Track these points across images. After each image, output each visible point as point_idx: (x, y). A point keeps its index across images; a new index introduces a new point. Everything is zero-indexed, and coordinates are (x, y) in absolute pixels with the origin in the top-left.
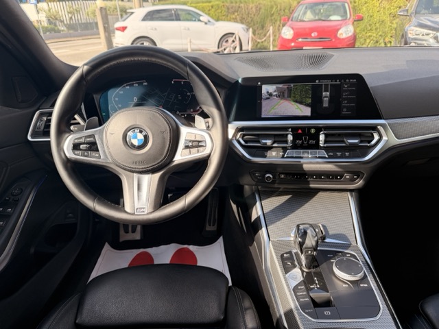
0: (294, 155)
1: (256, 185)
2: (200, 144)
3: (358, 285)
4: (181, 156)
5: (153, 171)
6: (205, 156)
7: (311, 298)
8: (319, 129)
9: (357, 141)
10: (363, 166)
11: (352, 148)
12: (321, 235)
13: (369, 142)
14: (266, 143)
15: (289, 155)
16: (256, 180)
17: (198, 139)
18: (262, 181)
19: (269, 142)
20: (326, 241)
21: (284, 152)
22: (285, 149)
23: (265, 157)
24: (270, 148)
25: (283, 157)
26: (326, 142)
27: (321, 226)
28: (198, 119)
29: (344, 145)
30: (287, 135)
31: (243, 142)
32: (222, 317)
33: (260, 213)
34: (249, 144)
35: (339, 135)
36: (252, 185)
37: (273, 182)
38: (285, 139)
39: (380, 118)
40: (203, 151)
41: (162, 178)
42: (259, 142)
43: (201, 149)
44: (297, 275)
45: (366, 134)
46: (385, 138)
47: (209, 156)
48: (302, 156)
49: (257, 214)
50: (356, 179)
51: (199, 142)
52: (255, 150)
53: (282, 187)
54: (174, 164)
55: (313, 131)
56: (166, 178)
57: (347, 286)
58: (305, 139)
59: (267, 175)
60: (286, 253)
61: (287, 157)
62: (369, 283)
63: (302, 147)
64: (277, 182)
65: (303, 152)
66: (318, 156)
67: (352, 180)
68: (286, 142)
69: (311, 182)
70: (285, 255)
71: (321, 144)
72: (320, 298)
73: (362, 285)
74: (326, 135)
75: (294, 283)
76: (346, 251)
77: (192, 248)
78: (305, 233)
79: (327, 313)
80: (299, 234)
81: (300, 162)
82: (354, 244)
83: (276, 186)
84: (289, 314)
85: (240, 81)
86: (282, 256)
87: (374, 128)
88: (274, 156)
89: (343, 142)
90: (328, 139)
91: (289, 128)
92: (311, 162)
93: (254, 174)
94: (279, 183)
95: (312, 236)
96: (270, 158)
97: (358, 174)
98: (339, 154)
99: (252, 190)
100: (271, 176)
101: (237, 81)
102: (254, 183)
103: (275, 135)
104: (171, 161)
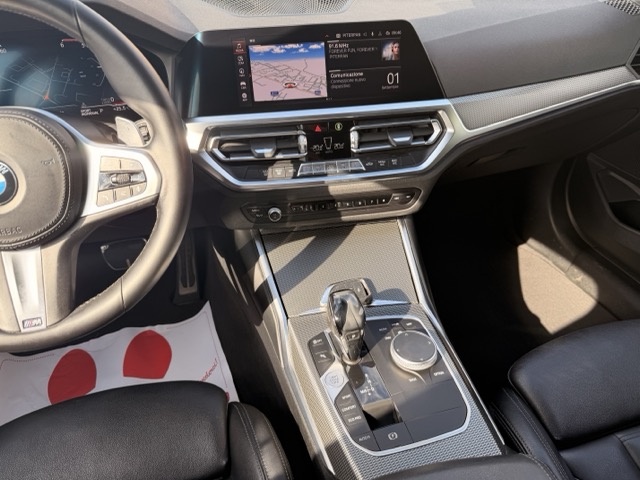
0: (313, 172)
1: (254, 228)
2: (133, 179)
3: (431, 375)
4: (97, 206)
5: (44, 242)
6: (148, 200)
7: (365, 413)
8: (348, 123)
9: (407, 139)
10: (418, 179)
11: (402, 149)
12: (366, 297)
13: (426, 138)
14: (262, 155)
15: (305, 173)
16: (254, 220)
17: (127, 167)
18: (264, 219)
19: (268, 152)
20: (373, 304)
21: (296, 168)
22: (296, 162)
23: (264, 179)
24: (271, 162)
25: (295, 177)
26: (361, 144)
27: (363, 282)
28: (122, 124)
29: (388, 146)
30: (297, 136)
31: (221, 156)
32: (224, 462)
33: (267, 274)
34: (232, 159)
35: (379, 129)
36: (248, 229)
37: (284, 220)
38: (293, 145)
39: (441, 96)
40: (142, 191)
41: (64, 254)
42: (249, 153)
43: (137, 188)
44: (337, 375)
45: (421, 125)
46: (450, 130)
47: (156, 199)
48: (325, 171)
49: (263, 276)
50: (409, 200)
51: (132, 173)
52: (246, 168)
53: (297, 226)
54: (86, 221)
55: (339, 127)
56: (75, 252)
57: (415, 379)
58: (328, 141)
59: (272, 211)
60: (316, 338)
61: (302, 177)
62: (445, 368)
63: (324, 156)
64: (289, 219)
65: (327, 166)
66: (350, 169)
67: (404, 203)
68: (297, 149)
69: (342, 213)
70: (315, 342)
71: (354, 148)
72: (377, 409)
73: (436, 374)
74: (361, 133)
75: (334, 392)
76: (405, 317)
77: (159, 329)
78: (344, 305)
79: (393, 436)
80: (334, 308)
81: (323, 182)
82: (414, 302)
83: (288, 225)
84: (334, 449)
85: (199, 38)
86: (310, 343)
87: (433, 114)
88: (280, 177)
89: (387, 141)
90: (364, 139)
91: (299, 123)
92: (341, 180)
93: (250, 211)
94: (293, 221)
95: (355, 307)
96: (273, 179)
97: (412, 193)
98: (382, 163)
99: (249, 235)
100: (279, 211)
101: (194, 39)
102: (252, 225)
103: (278, 139)
104: (78, 217)
